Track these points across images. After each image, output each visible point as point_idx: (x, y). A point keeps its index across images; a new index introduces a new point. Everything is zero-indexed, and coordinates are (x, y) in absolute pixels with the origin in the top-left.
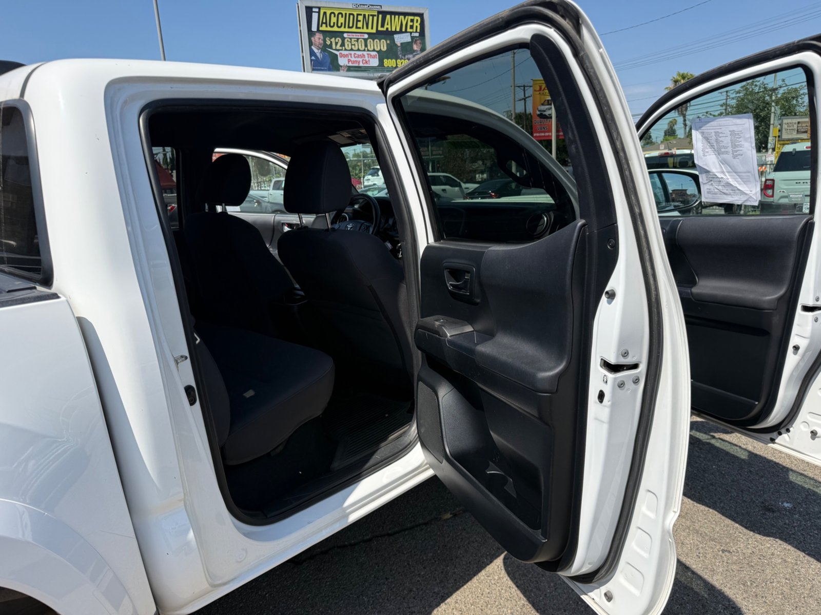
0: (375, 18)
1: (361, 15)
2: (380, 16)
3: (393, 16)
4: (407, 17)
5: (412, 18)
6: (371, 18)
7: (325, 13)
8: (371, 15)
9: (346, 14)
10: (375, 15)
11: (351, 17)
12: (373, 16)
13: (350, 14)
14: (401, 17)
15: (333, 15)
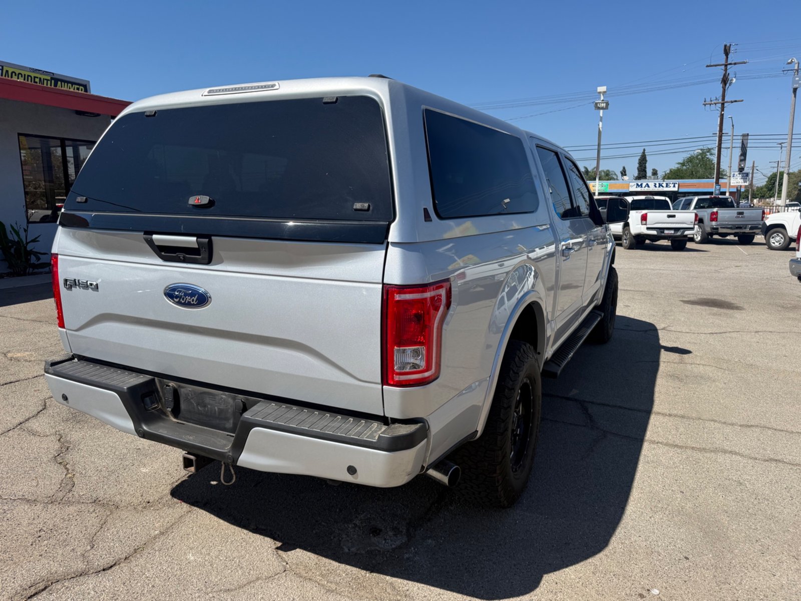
0: (49, 82)
1: (37, 78)
2: (53, 81)
3: (63, 83)
4: (74, 86)
5: (78, 87)
6: (45, 81)
7: (7, 71)
8: (46, 79)
9: (25, 75)
10: (49, 80)
11: (30, 78)
12: (47, 80)
13: (28, 76)
14: (69, 84)
15: (14, 74)
